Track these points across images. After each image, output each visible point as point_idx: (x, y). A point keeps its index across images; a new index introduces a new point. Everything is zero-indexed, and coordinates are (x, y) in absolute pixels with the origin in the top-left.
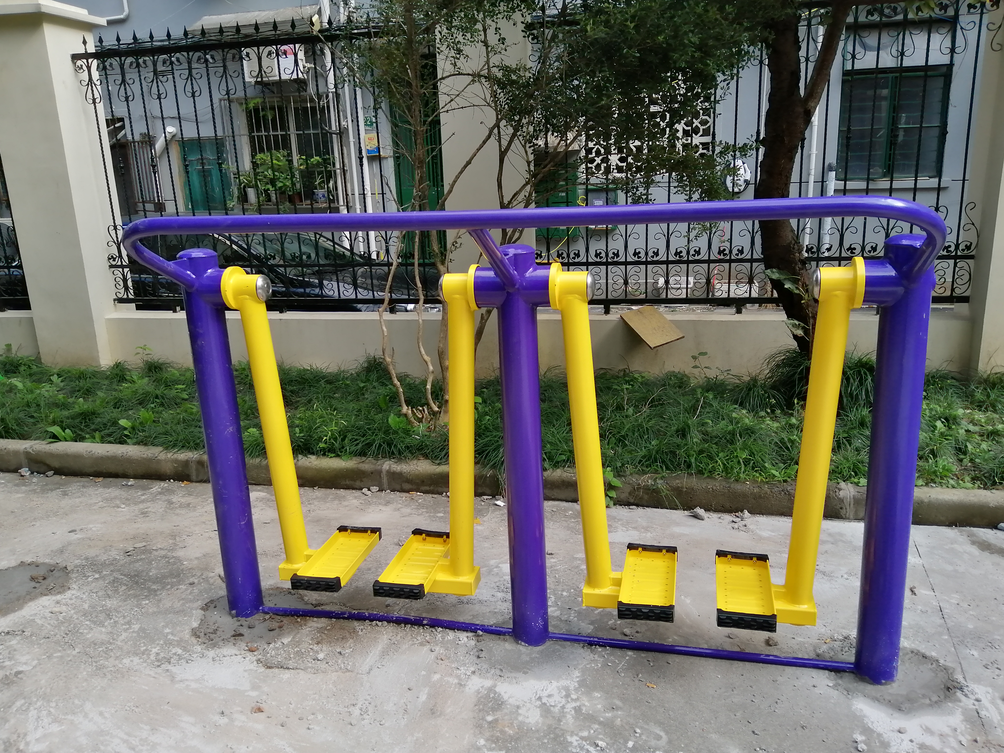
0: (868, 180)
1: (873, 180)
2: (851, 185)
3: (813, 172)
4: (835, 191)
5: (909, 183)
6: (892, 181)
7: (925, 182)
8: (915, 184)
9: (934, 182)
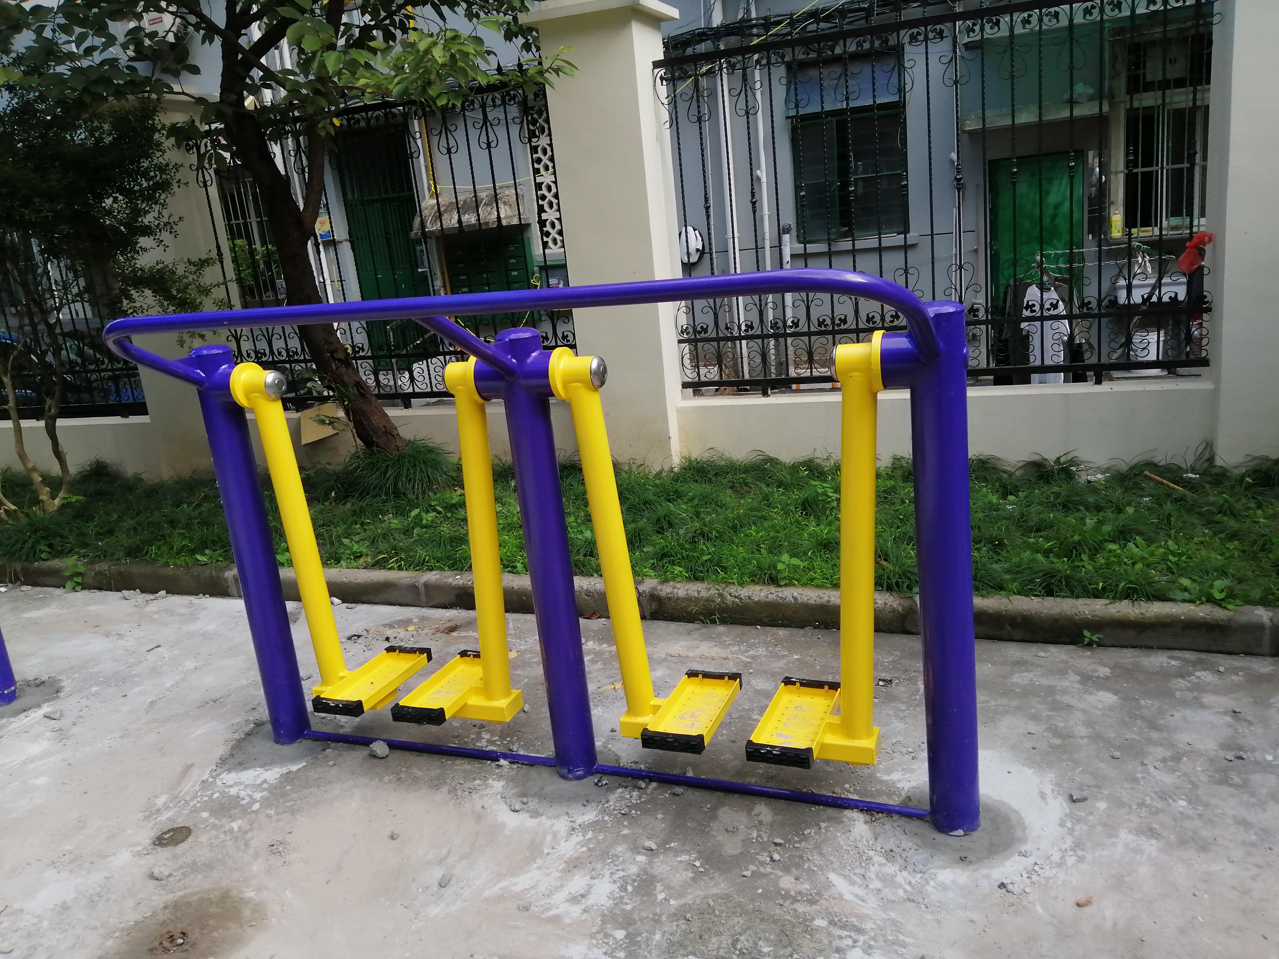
0: (829, 242)
1: (834, 240)
2: (812, 248)
3: (767, 236)
4: (793, 256)
5: (872, 242)
6: (853, 240)
7: (892, 239)
8: (880, 244)
9: (898, 240)
